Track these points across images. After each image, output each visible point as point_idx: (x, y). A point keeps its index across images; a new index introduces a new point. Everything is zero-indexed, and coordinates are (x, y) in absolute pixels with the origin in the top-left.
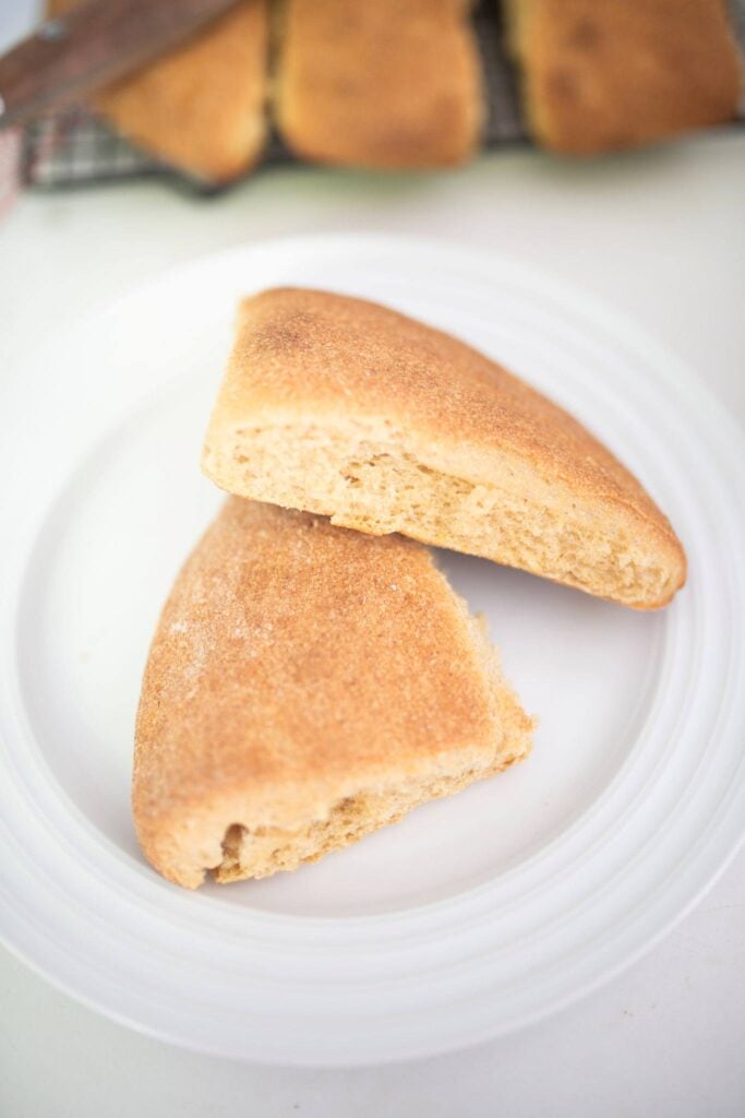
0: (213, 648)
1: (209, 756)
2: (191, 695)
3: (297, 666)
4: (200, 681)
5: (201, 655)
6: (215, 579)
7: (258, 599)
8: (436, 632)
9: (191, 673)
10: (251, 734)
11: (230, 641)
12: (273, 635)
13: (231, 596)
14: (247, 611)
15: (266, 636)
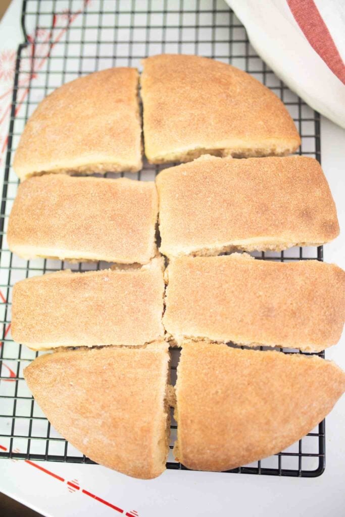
0: (101, 432)
1: (138, 445)
2: (114, 444)
3: (120, 408)
4: (111, 440)
5: (101, 437)
6: (75, 423)
7: (91, 412)
8: (124, 360)
9: (106, 441)
10: (136, 429)
11: (101, 426)
12: (106, 412)
13: (85, 420)
14: (93, 417)
15: (105, 414)
